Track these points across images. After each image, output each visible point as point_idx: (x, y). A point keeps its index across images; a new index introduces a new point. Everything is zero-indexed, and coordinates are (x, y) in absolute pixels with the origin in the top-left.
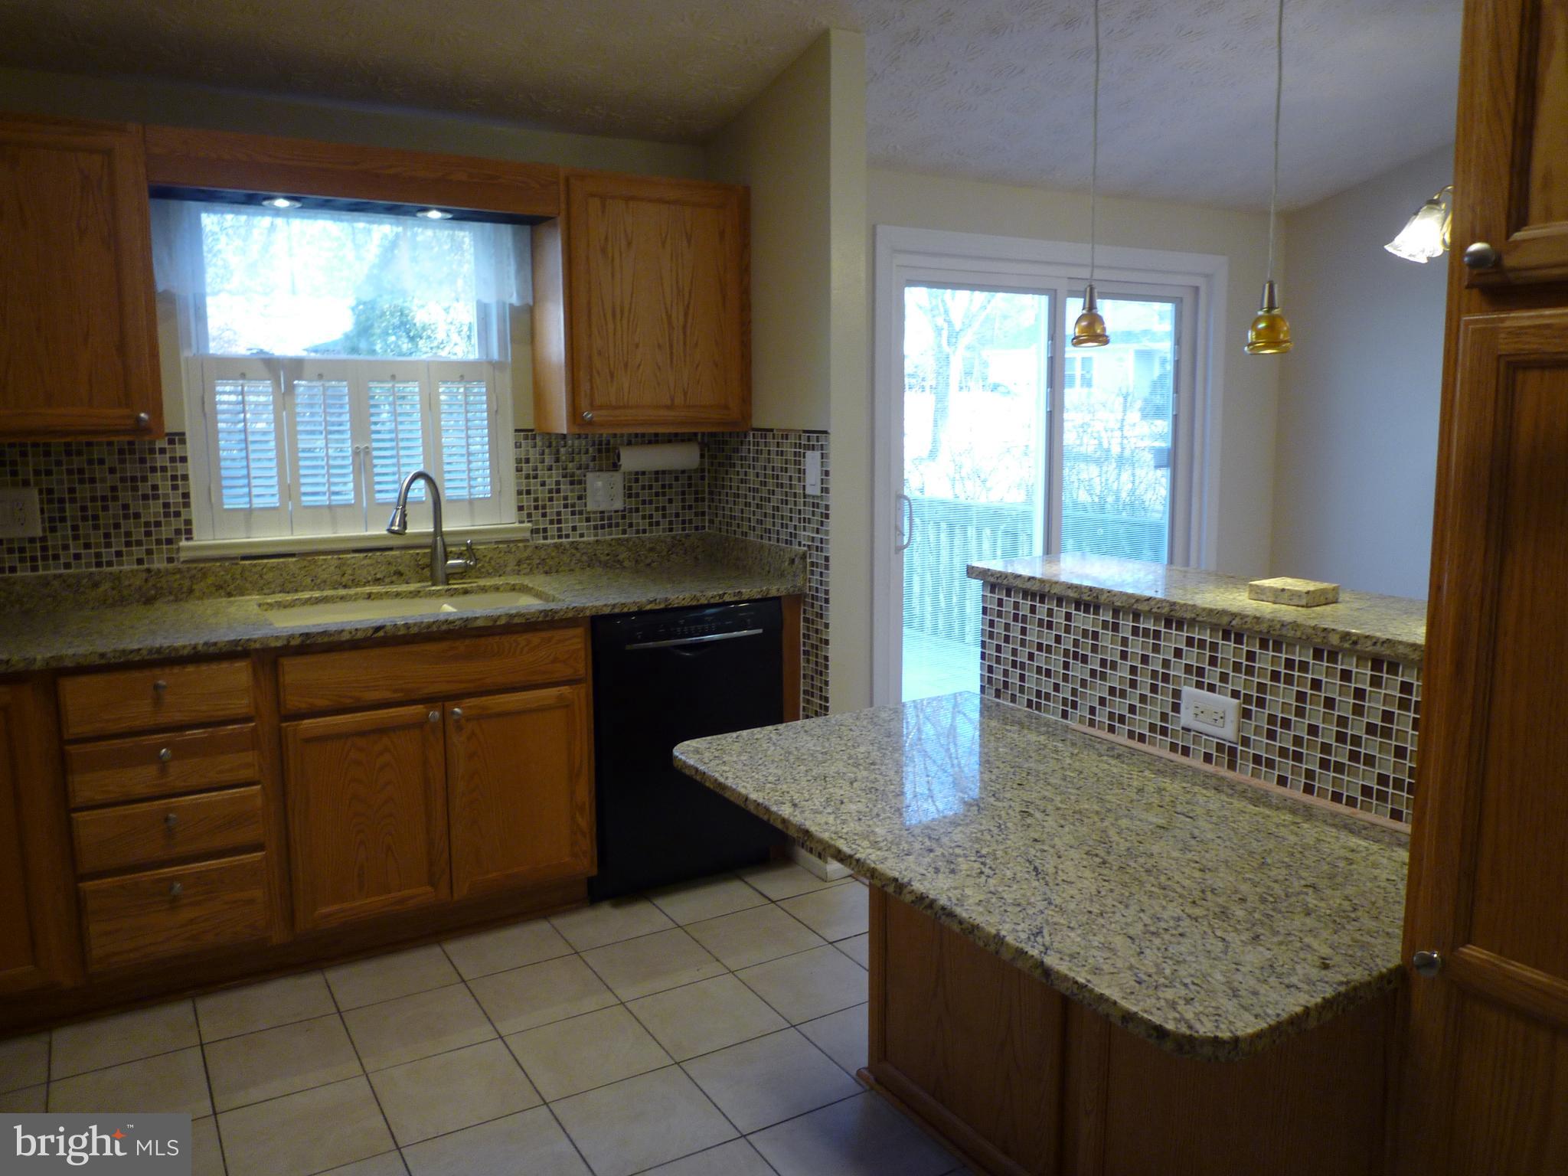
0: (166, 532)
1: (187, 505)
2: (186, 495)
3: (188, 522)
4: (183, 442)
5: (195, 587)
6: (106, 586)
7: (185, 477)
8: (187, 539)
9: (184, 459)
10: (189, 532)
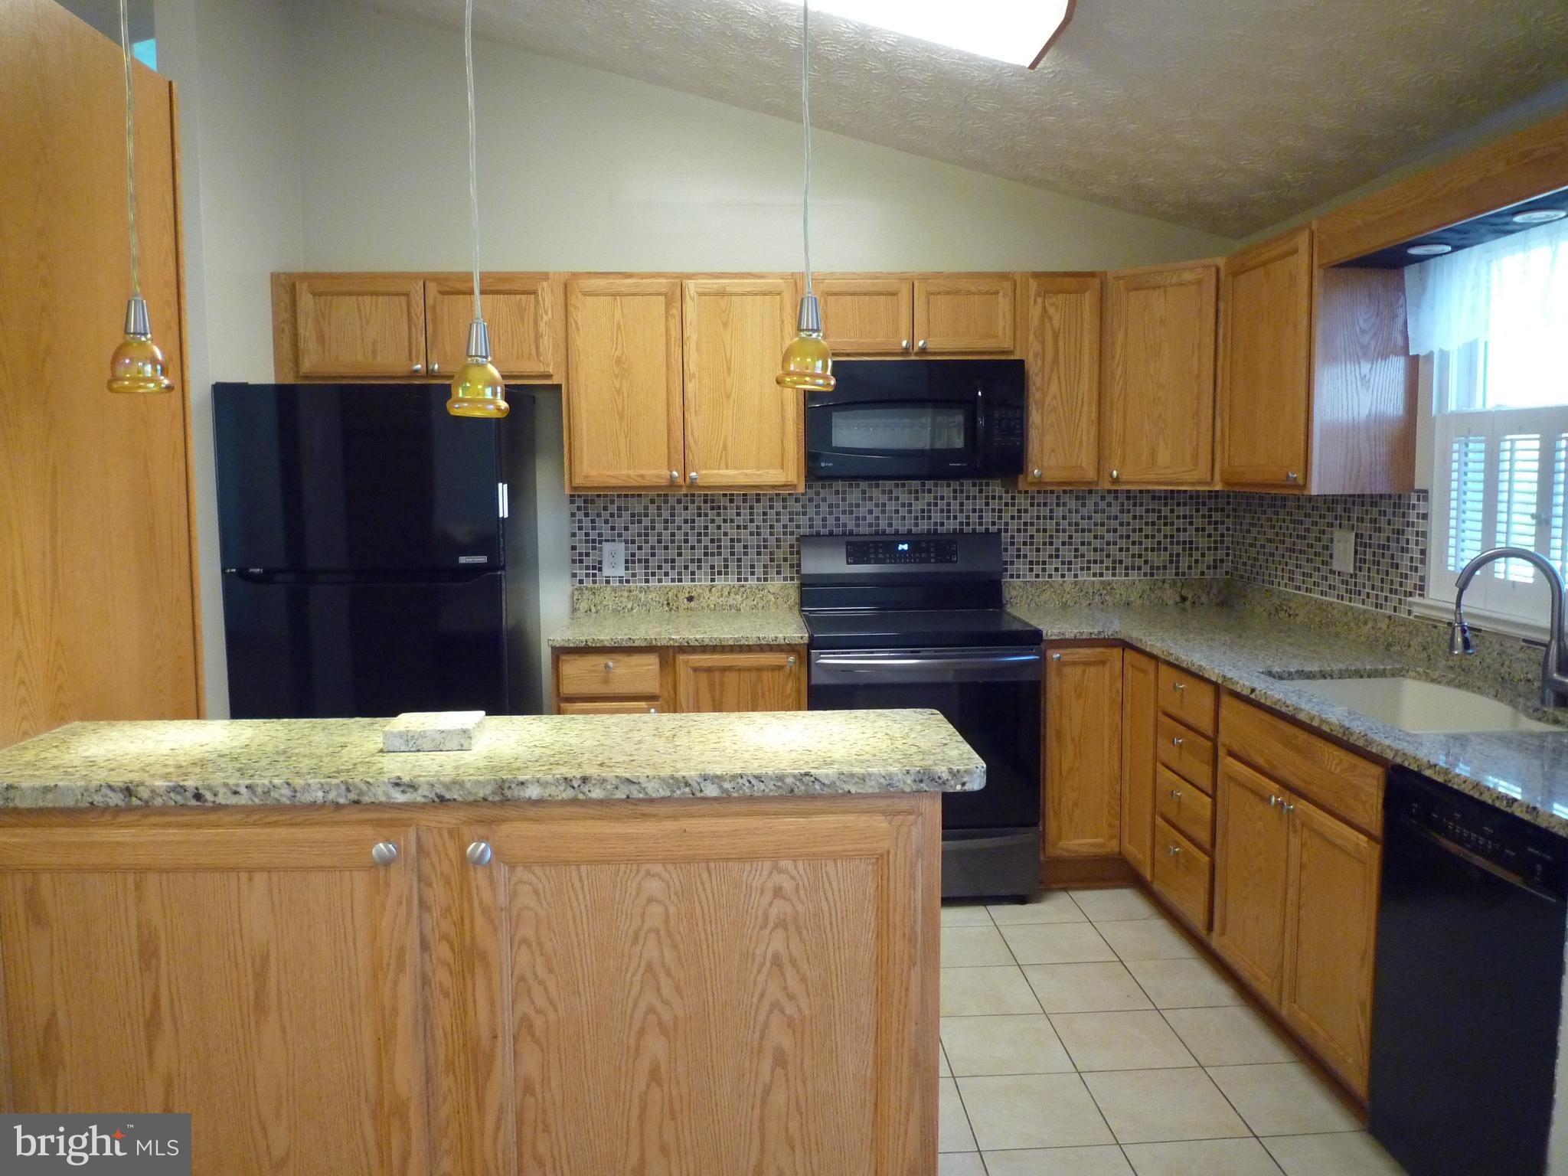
0: (1409, 586)
1: (1423, 561)
2: (1423, 552)
3: (1422, 579)
4: (1426, 499)
5: (1411, 642)
6: (1370, 625)
7: (1424, 534)
8: (1420, 595)
9: (1425, 516)
10: (1422, 588)
